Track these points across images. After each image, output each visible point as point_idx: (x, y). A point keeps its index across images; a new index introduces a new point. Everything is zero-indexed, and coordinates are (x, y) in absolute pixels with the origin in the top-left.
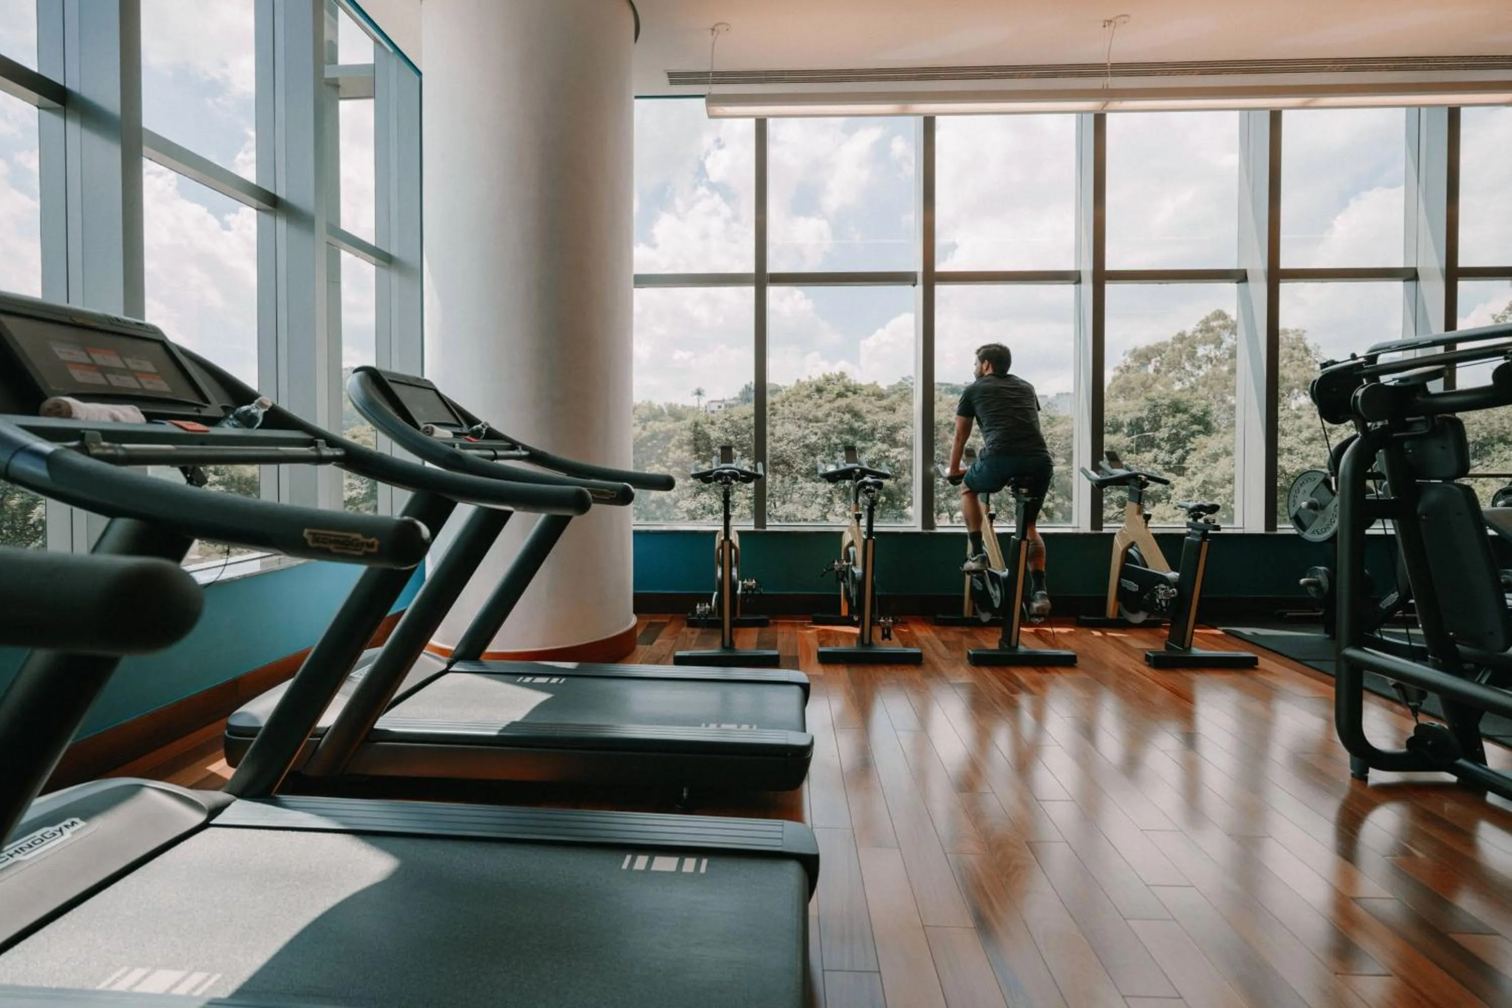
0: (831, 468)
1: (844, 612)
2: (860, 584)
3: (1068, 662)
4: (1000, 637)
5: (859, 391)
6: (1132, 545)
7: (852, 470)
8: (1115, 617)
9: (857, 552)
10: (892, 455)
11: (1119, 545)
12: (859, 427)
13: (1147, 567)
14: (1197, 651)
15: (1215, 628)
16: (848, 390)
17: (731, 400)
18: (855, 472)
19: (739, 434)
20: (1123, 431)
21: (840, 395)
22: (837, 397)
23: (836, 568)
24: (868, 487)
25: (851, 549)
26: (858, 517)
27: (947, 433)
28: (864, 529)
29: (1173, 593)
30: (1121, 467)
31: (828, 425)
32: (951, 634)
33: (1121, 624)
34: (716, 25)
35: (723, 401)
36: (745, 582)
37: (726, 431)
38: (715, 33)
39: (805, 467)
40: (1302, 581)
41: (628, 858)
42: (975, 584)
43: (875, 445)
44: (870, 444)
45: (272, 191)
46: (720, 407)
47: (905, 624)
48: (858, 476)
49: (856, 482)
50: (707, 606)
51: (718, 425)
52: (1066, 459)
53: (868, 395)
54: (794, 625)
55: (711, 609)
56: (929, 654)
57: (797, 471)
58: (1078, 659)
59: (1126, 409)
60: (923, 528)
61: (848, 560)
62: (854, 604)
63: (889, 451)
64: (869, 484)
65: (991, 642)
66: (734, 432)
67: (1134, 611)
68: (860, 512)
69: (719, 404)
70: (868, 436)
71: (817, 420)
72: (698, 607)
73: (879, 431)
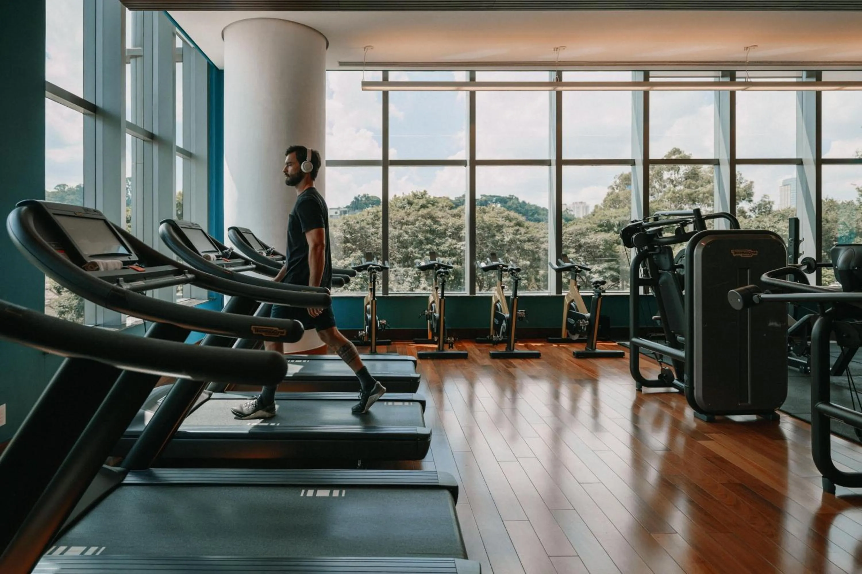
0: (423, 264)
1: (430, 337)
2: (438, 321)
3: (537, 356)
4: (506, 347)
5: (436, 204)
6: (572, 301)
7: (433, 265)
8: (566, 337)
9: (436, 306)
10: (458, 246)
11: (567, 301)
12: (436, 228)
13: (578, 311)
14: (598, 351)
15: (615, 342)
16: (429, 203)
17: (344, 208)
18: (435, 266)
19: (353, 234)
20: (613, 230)
21: (423, 206)
22: (421, 208)
23: (426, 314)
24: (441, 274)
25: (433, 305)
26: (437, 288)
27: (495, 232)
28: (440, 295)
29: (587, 323)
30: (569, 262)
31: (416, 227)
32: (483, 347)
33: (568, 341)
34: (367, 46)
35: (339, 208)
36: (381, 321)
37: (344, 232)
38: (366, 50)
39: (399, 256)
40: (653, 317)
41: (303, 491)
42: (495, 322)
43: (447, 240)
44: (444, 240)
45: (151, 131)
46: (336, 213)
47: (460, 342)
48: (436, 268)
49: (436, 271)
50: (364, 333)
51: (339, 227)
52: (576, 249)
53: (443, 207)
54: (404, 344)
55: (366, 334)
56: (471, 354)
57: (393, 259)
58: (541, 355)
59: (616, 215)
60: (470, 294)
61: (432, 310)
62: (435, 331)
63: (456, 244)
64: (442, 272)
65: (502, 349)
66: (349, 232)
67: (574, 334)
68: (438, 286)
69: (336, 211)
70: (443, 235)
71: (407, 223)
72: (359, 333)
73: (449, 230)
